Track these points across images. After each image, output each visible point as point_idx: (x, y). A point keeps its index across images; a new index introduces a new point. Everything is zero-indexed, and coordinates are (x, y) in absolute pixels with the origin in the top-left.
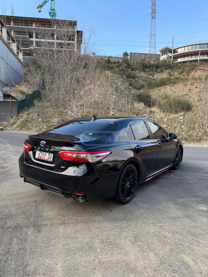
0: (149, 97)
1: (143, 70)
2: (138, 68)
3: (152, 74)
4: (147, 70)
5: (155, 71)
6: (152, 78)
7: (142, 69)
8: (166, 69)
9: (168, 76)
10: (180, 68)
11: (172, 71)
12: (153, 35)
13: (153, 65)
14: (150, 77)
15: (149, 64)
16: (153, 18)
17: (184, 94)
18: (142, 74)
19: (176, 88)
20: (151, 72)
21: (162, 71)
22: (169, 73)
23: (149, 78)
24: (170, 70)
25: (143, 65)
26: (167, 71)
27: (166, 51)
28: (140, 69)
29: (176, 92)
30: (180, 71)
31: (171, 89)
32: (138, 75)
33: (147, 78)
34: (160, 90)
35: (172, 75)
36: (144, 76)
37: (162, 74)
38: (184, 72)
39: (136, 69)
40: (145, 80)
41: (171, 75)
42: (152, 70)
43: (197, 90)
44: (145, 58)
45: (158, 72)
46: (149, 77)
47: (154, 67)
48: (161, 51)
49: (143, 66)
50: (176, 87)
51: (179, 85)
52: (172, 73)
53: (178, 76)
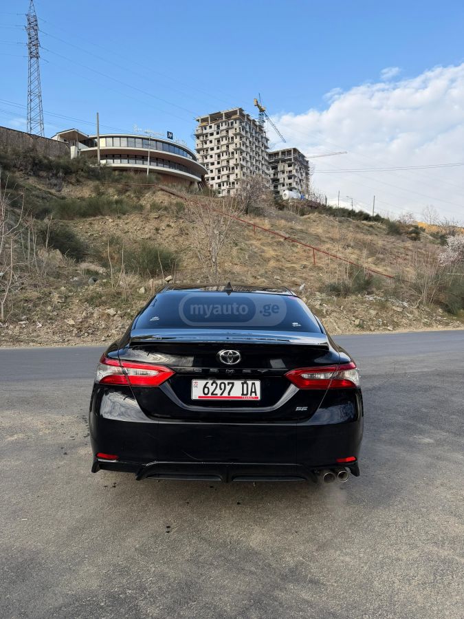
0: (70, 237)
1: (34, 174)
2: (21, 165)
3: (55, 185)
4: (44, 174)
5: (64, 179)
6: (57, 194)
7: (32, 169)
8: (88, 178)
9: (94, 195)
10: (117, 181)
11: (103, 184)
12: (34, 94)
13: (58, 166)
14: (53, 191)
15: (46, 161)
16: (34, 55)
17: (147, 236)
18: (32, 181)
19: (126, 224)
20: (54, 181)
21: (78, 181)
22: (96, 189)
23: (51, 193)
24: (97, 182)
25: (34, 160)
26: (92, 184)
27: (72, 137)
28: (26, 169)
29: (128, 232)
30: (120, 186)
31: (117, 225)
32: (21, 181)
33: (45, 192)
34: (91, 223)
35: (103, 194)
36: (38, 187)
37: (79, 188)
38: (127, 191)
39: (15, 166)
40: (43, 198)
41: (100, 194)
42: (55, 175)
43: (171, 231)
44: (34, 146)
45: (71, 183)
46: (50, 190)
47: (61, 170)
48: (61, 136)
49: (34, 164)
50: (128, 221)
51: (132, 217)
52: (102, 189)
53: (116, 197)
